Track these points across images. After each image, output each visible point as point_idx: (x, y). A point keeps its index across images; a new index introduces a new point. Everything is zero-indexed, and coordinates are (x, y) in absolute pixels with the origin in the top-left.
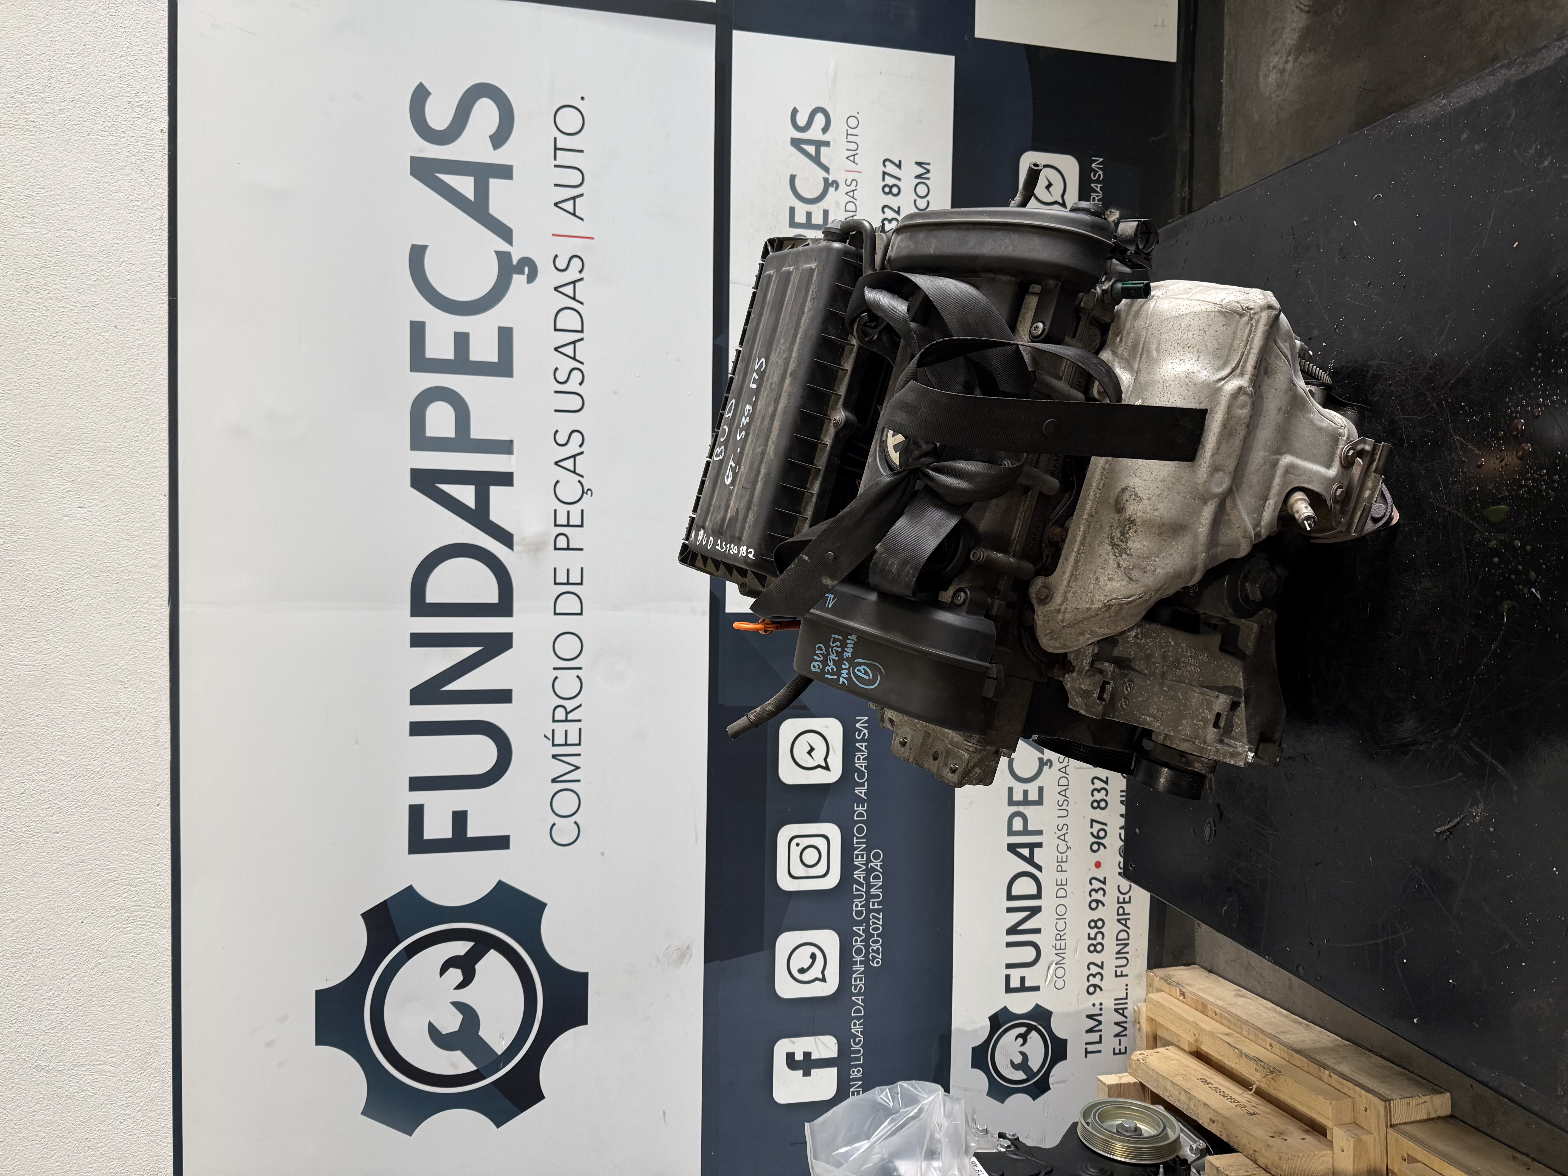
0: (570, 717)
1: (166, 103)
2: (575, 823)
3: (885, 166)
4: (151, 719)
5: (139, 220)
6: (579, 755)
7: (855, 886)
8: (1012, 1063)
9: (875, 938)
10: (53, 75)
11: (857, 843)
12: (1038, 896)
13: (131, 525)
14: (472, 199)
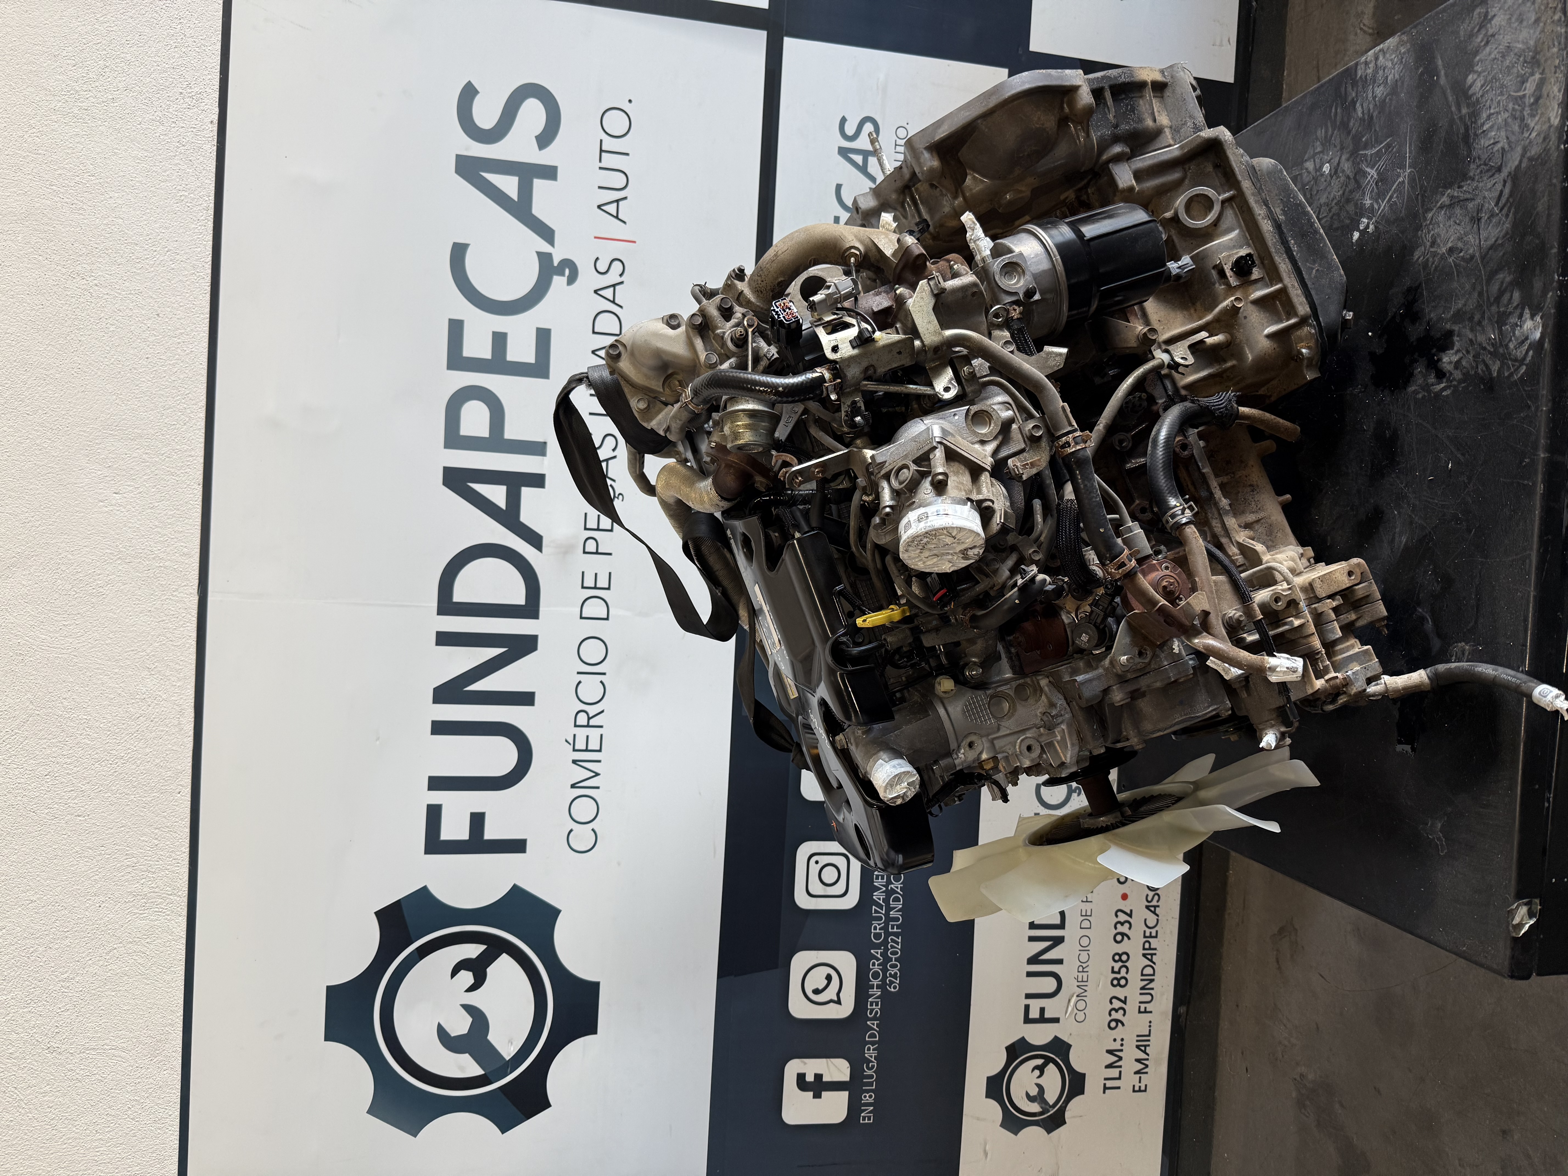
0: (592, 722)
1: (217, 95)
2: (593, 830)
4: (175, 707)
5: (186, 210)
6: (599, 761)
7: (874, 907)
8: (1027, 1094)
9: (894, 962)
10: (107, 64)
12: (1062, 926)
13: (165, 512)
14: (516, 200)
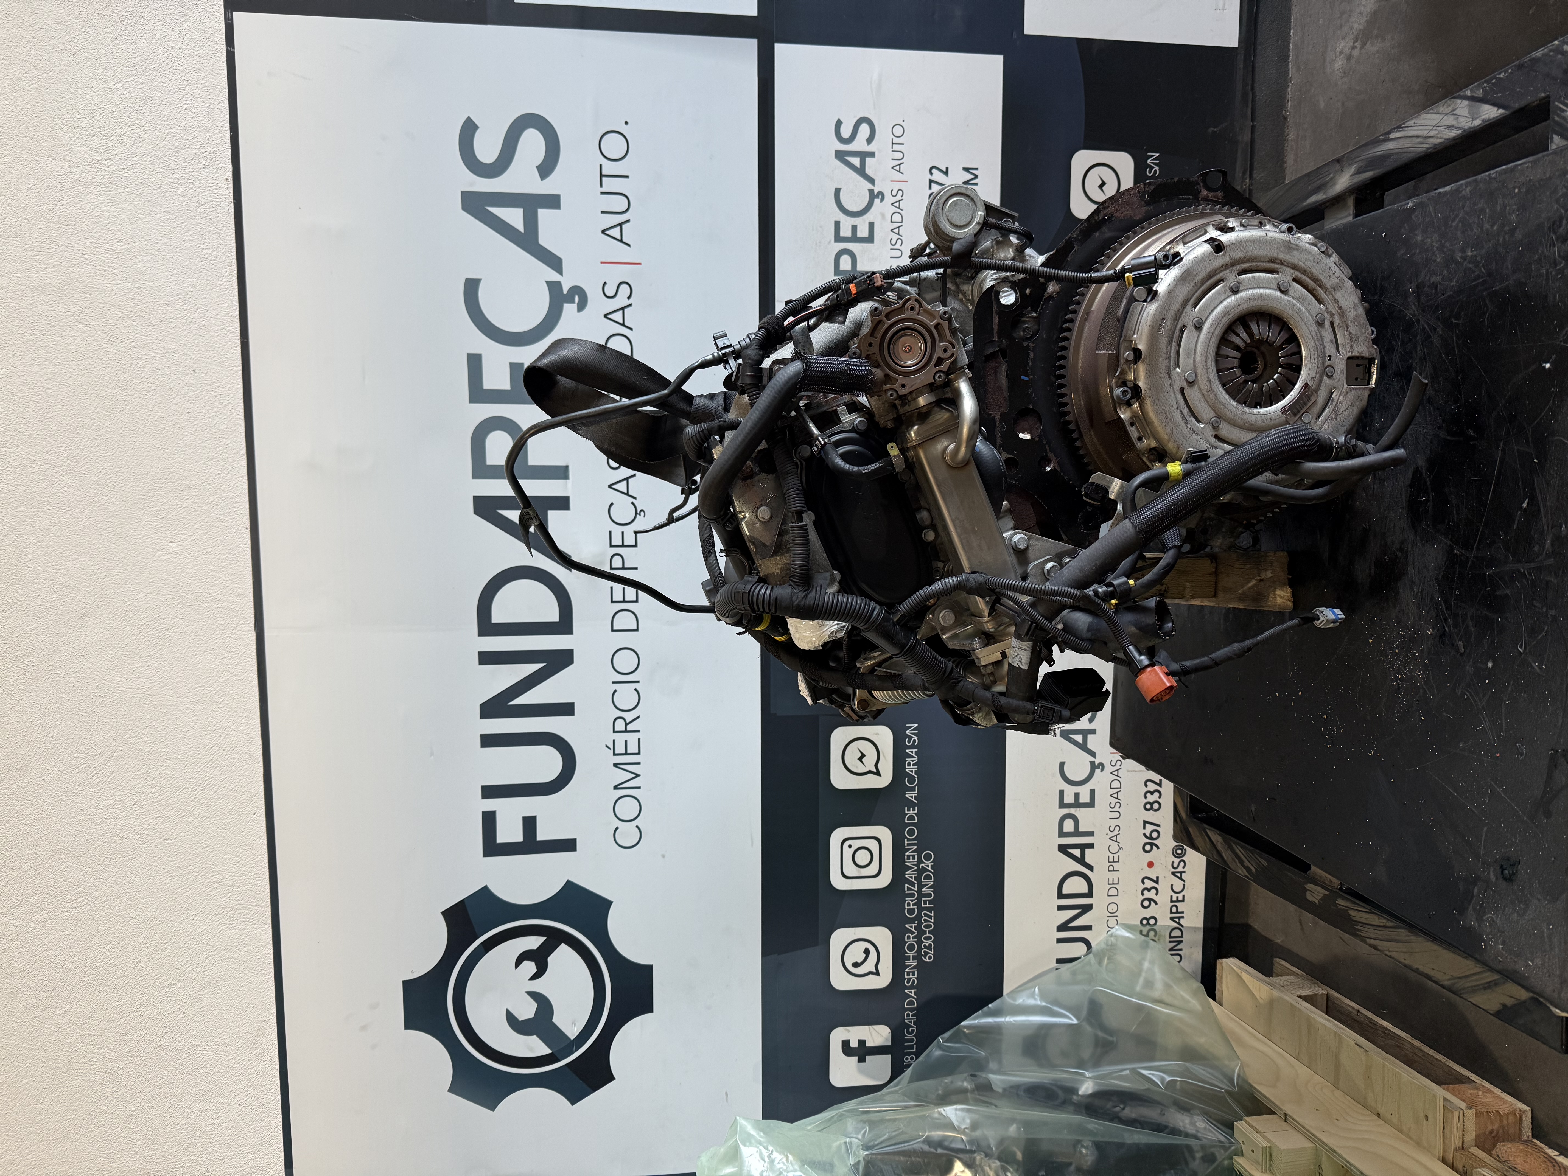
0: (629, 728)
1: (229, 152)
2: (637, 827)
3: (931, 174)
4: (244, 736)
5: (211, 267)
6: (639, 763)
7: (906, 885)
9: (928, 935)
10: (124, 132)
11: (908, 845)
12: (1090, 894)
13: (218, 557)
14: (522, 231)
